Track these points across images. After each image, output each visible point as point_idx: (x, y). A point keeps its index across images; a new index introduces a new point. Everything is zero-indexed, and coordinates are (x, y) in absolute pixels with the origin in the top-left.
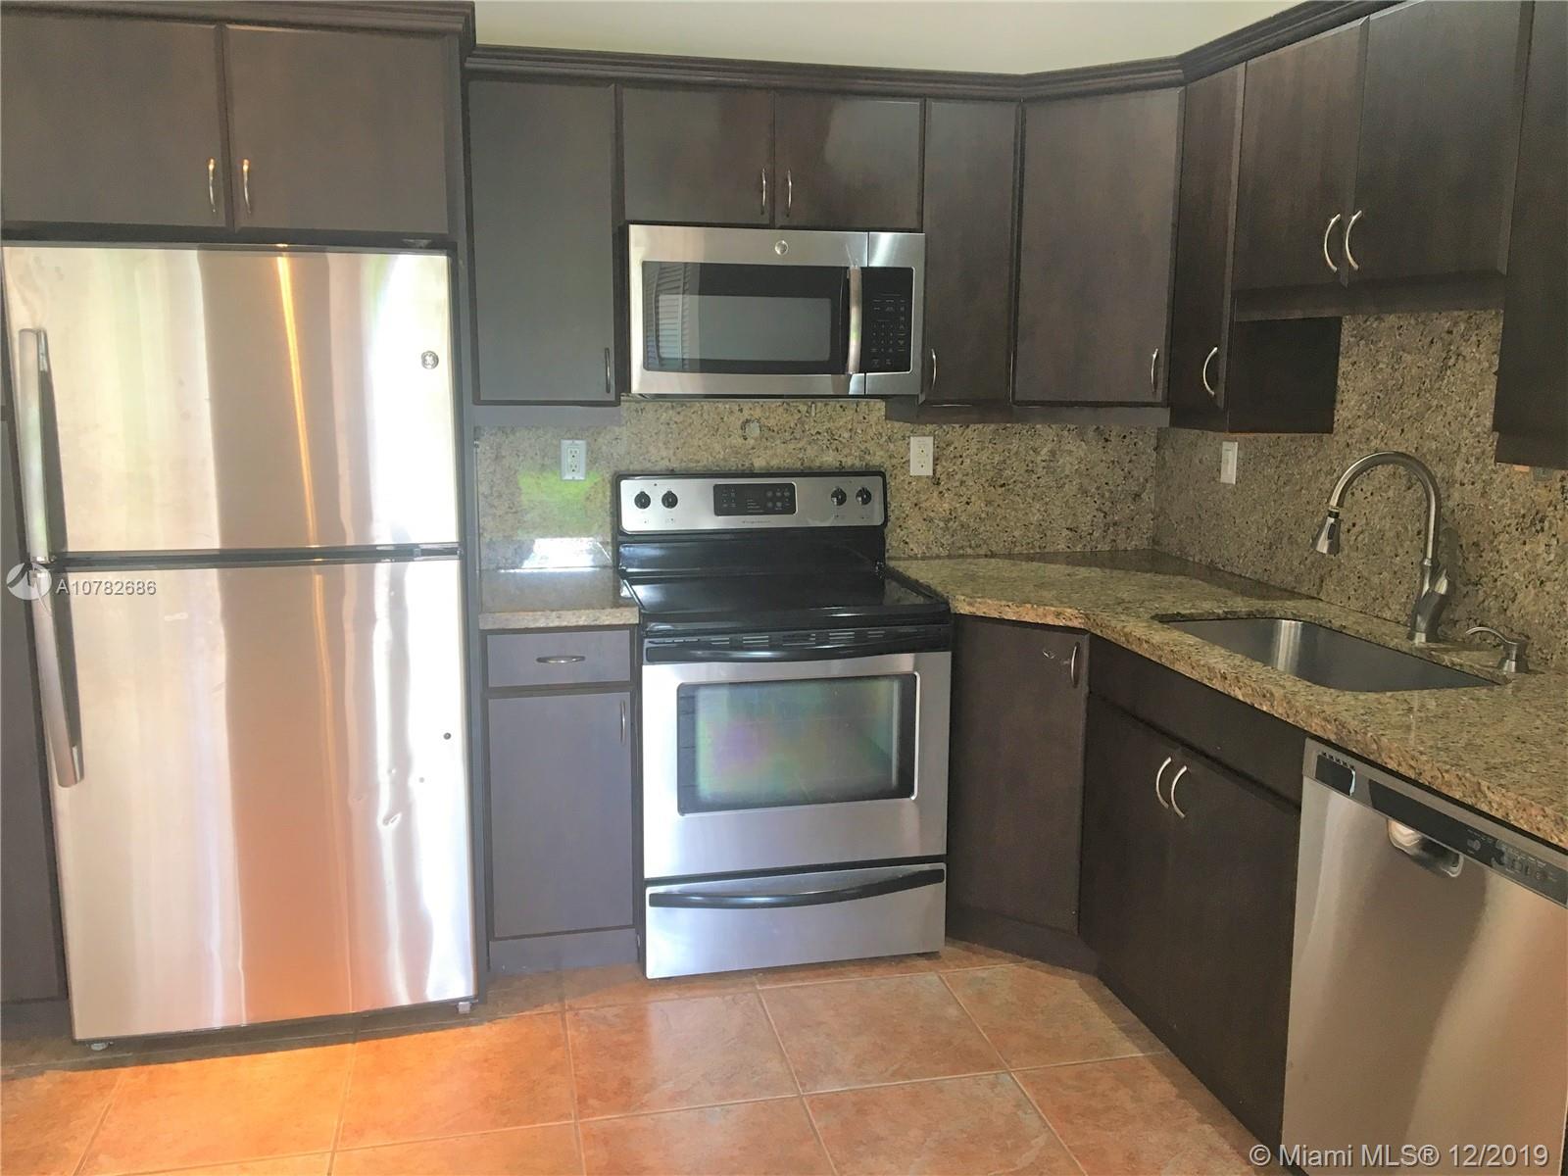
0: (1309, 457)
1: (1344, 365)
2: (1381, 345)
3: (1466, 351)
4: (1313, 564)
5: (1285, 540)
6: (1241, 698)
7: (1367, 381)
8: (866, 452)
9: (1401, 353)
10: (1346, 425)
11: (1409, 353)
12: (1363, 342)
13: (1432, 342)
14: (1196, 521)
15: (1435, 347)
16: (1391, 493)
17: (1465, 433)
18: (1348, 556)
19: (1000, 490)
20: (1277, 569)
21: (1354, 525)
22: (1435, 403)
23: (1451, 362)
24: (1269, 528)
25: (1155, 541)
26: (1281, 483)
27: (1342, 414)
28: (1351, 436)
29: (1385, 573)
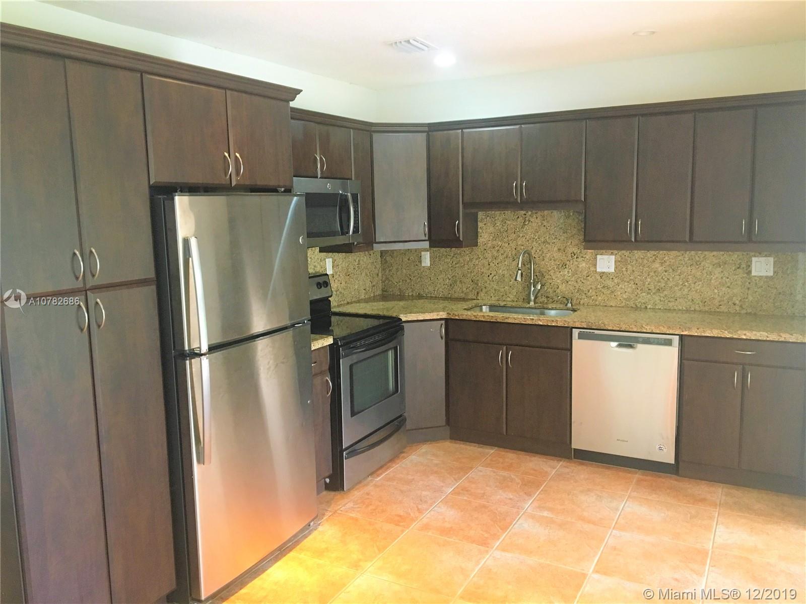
0: (467, 254)
1: (480, 225)
2: (497, 218)
3: (532, 220)
4: (473, 289)
5: (458, 282)
6: (541, 324)
7: (492, 229)
8: (315, 266)
9: (506, 221)
10: (484, 243)
11: (509, 221)
12: (488, 218)
13: (518, 217)
14: (408, 281)
15: (519, 219)
16: (506, 263)
17: (534, 243)
18: (489, 284)
19: (348, 277)
20: (455, 292)
21: (491, 274)
22: (521, 235)
23: (527, 223)
24: (449, 279)
25: (383, 291)
26: (454, 263)
27: (480, 240)
28: (487, 247)
29: (506, 287)
